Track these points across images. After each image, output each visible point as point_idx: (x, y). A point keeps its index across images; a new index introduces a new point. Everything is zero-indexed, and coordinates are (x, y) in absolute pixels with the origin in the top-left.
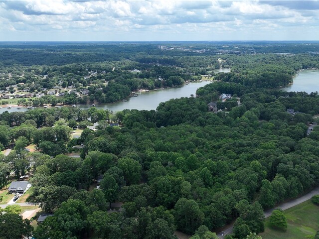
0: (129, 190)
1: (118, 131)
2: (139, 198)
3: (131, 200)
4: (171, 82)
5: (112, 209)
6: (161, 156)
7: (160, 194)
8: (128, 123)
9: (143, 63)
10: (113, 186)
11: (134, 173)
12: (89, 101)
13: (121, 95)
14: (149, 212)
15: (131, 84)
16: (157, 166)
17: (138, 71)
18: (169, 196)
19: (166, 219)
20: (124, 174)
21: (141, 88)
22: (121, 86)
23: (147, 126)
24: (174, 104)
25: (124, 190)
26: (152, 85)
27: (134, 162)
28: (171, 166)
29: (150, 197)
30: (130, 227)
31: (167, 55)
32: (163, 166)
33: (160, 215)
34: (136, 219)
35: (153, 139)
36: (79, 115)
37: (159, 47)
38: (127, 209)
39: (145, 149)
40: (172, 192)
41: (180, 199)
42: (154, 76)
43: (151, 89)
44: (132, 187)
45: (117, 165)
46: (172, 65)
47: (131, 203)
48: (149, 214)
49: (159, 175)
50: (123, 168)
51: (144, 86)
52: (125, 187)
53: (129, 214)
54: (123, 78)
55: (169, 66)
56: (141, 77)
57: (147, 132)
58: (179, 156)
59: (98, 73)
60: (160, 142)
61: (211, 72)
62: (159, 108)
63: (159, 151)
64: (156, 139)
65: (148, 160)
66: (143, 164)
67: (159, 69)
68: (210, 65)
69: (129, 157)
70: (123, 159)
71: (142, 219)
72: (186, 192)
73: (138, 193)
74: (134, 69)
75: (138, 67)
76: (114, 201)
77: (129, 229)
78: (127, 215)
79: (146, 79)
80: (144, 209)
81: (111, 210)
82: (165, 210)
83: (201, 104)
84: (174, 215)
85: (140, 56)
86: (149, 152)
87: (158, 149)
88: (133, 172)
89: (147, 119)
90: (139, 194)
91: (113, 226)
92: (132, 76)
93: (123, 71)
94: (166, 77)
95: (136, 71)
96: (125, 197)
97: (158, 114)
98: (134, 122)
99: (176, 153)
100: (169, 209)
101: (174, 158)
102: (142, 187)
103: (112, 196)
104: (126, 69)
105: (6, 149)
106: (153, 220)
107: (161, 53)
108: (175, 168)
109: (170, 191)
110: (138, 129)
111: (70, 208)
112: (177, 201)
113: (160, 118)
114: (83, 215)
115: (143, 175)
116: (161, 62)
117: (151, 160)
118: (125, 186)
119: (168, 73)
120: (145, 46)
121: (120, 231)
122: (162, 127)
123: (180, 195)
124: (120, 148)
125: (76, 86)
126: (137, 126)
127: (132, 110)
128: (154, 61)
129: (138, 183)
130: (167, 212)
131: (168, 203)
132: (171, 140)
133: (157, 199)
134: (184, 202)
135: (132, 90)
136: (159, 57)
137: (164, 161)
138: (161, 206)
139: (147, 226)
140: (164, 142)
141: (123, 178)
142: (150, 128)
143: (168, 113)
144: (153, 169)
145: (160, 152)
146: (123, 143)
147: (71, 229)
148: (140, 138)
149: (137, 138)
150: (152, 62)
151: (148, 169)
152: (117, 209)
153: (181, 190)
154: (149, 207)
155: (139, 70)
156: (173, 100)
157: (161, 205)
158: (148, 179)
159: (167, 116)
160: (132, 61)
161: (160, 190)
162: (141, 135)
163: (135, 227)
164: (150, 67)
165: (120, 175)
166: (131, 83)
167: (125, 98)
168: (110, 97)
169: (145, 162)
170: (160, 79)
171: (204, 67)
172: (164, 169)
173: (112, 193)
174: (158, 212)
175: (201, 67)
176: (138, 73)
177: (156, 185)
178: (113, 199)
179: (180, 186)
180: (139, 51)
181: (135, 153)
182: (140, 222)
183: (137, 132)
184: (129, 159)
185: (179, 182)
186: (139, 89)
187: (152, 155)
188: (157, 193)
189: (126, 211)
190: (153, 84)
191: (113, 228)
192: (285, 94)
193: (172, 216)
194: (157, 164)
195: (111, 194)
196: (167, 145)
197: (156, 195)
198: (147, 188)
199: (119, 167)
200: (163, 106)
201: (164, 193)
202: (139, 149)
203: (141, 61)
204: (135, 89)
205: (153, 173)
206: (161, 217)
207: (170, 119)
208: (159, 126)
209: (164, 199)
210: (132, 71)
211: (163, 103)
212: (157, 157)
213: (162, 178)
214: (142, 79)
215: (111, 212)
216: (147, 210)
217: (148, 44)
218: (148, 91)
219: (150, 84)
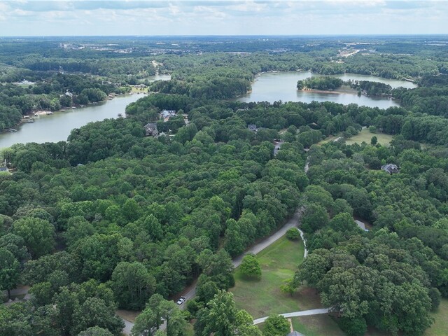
0: (37, 265)
1: (7, 178)
2: (57, 274)
3: (42, 280)
4: (86, 97)
5: (13, 300)
6: (84, 208)
7: (87, 262)
8: (24, 164)
9: (37, 71)
10: (9, 264)
11: (42, 239)
13: (6, 123)
14: (72, 292)
15: (20, 104)
16: (79, 223)
17: (31, 83)
18: (101, 263)
19: (101, 296)
20: (27, 243)
21: (39, 109)
22: (5, 108)
23: (56, 166)
24: (95, 130)
25: (30, 267)
26: (57, 104)
27: (40, 223)
28: (100, 220)
29: (72, 270)
30: (47, 320)
31: (75, 57)
32: (87, 222)
33: (91, 293)
34: (54, 306)
35: (68, 185)
37: (61, 45)
38: (37, 294)
39: (56, 200)
40: (106, 256)
41: (118, 265)
42: (57, 89)
43: (56, 109)
44: (41, 259)
45: (12, 231)
46: (84, 72)
47: (44, 284)
48: (75, 294)
49: (83, 235)
50: (23, 234)
51: (44, 106)
52: (31, 262)
53: (42, 300)
54: (6, 96)
55: (81, 73)
56: (37, 92)
57: (56, 175)
58: (110, 205)
60: (78, 187)
61: (143, 80)
62: (71, 138)
63: (79, 200)
64: (72, 184)
65: (63, 216)
66: (56, 223)
67: (64, 78)
68: (142, 71)
69: (31, 216)
70: (22, 220)
71: (64, 304)
72: (127, 253)
73: (53, 267)
74: (22, 80)
75: (30, 77)
76: (15, 287)
77: (45, 323)
78: (38, 303)
79: (46, 95)
80: (65, 289)
81: (10, 300)
82: (99, 284)
83: (134, 126)
84: (112, 288)
85: (31, 59)
86: (64, 205)
87: (78, 198)
88: (40, 238)
89: (54, 155)
90: (54, 269)
91: (18, 323)
92: (20, 91)
93: (4, 84)
94: (77, 90)
95: (26, 84)
96: (33, 277)
97: (71, 147)
98: (33, 161)
99: (105, 200)
100: (103, 281)
101: (103, 209)
102: (58, 258)
103: (10, 279)
104: (8, 81)
106: (81, 302)
107: (65, 55)
108: (107, 221)
109: (102, 256)
110: (41, 172)
112: (114, 268)
113: (74, 152)
115: (57, 240)
116: (65, 67)
117: (68, 216)
118: (29, 261)
119: (79, 84)
120: (36, 45)
121: (31, 328)
122: (80, 165)
123: (119, 259)
124: (14, 204)
126: (39, 168)
127: (29, 145)
128: (56, 67)
129: (51, 252)
130: (102, 285)
131: (101, 274)
132: (96, 183)
133: (84, 271)
134: (126, 268)
135: (24, 114)
136: (61, 61)
137: (89, 215)
138: (92, 280)
139: (73, 312)
140: (86, 187)
141: (25, 249)
142: (60, 168)
143: (87, 143)
144: (73, 228)
145: (80, 202)
146: (18, 196)
148: (46, 185)
149: (41, 186)
150: (52, 69)
151: (65, 230)
152: (21, 297)
153: (119, 251)
154: (73, 284)
155: (32, 81)
156: (92, 123)
157: (91, 278)
158: (67, 244)
159: (85, 148)
160: (18, 67)
161: (87, 257)
162: (48, 180)
163: (54, 318)
164: (49, 75)
165: (20, 245)
166: (21, 102)
167: (13, 127)
169: (59, 220)
170: (67, 94)
171: (132, 74)
172: (90, 226)
173: (10, 274)
174: (88, 289)
175: (128, 74)
176: (30, 87)
177: (80, 251)
178: (12, 284)
179: (117, 247)
180: (29, 52)
181: (41, 209)
182: (62, 308)
183: (40, 177)
184: (31, 220)
185: (114, 241)
186: (36, 112)
187: (69, 208)
188: (82, 261)
189: (37, 297)
190: (58, 102)
191: (17, 327)
192: (243, 105)
193: (109, 290)
194: (77, 221)
195: (8, 276)
196: (91, 191)
197: (81, 266)
198: (66, 257)
199: (16, 234)
200: (78, 133)
201: (94, 260)
202: (46, 202)
203: (34, 67)
204: (27, 111)
205: (73, 234)
206: (94, 295)
207: (91, 153)
208: (74, 164)
209: (94, 269)
210: (20, 84)
211: (77, 130)
212: (77, 209)
213: (89, 240)
214: (38, 96)
215: (11, 303)
216: (71, 289)
217: (42, 41)
218: (50, 112)
219: (52, 102)
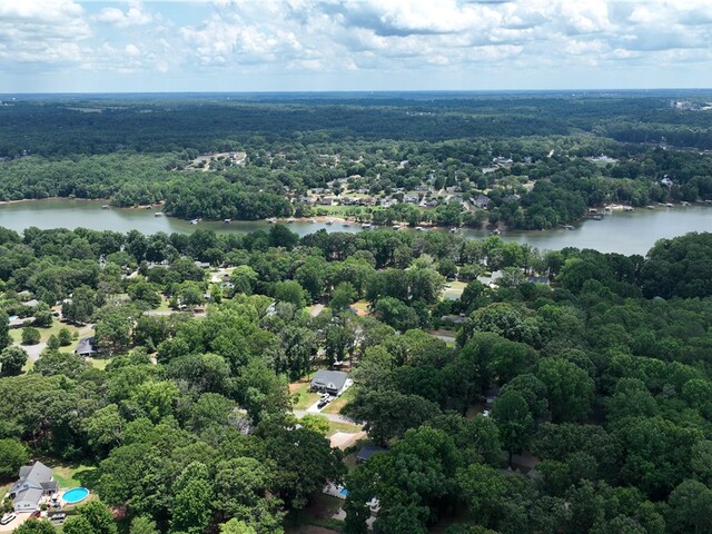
0: (556, 432)
1: (547, 295)
2: (580, 457)
3: (558, 458)
4: (696, 190)
5: (514, 469)
6: (647, 369)
7: (633, 457)
8: (572, 279)
9: (627, 142)
10: (520, 417)
11: (573, 396)
12: (486, 222)
13: (562, 215)
14: (601, 496)
15: (589, 189)
16: (633, 390)
17: (611, 160)
18: (657, 467)
19: (642, 521)
20: (549, 394)
21: (614, 201)
22: (565, 193)
23: (619, 292)
24: (697, 245)
25: (546, 432)
26: (643, 195)
27: (575, 371)
28: (671, 397)
29: (606, 459)
30: (551, 519)
31: (689, 124)
32: (648, 392)
33: (626, 507)
34: (567, 505)
35: (631, 325)
36: (462, 251)
37: (672, 103)
38: (547, 475)
39: (606, 344)
40: (667, 460)
41: (685, 482)
42: (650, 173)
43: (640, 204)
44: (564, 427)
45: (535, 371)
46: (702, 149)
47: (559, 464)
48: (600, 499)
49: (637, 412)
50: (548, 381)
51: (622, 197)
52: (549, 425)
53: (551, 488)
54: (572, 176)
55: (694, 150)
56: (617, 173)
57: (617, 307)
58: (695, 376)
59: (515, 160)
60: (647, 333)
62: (654, 253)
63: (643, 355)
64: (638, 326)
65: (612, 372)
66: (598, 379)
67: (665, 157)
69: (565, 357)
70: (551, 360)
71: (582, 507)
72: (706, 469)
73: (579, 445)
74: (599, 155)
75: (612, 151)
76: (519, 452)
77: (547, 523)
78: (545, 489)
79: (629, 181)
80: (588, 486)
81: (510, 469)
82: (644, 500)
84: (665, 517)
85: (621, 123)
86: (618, 355)
87: (642, 350)
88: (570, 394)
89: (621, 275)
90: (579, 448)
91: (512, 505)
92: (593, 168)
93: (572, 159)
94: (682, 178)
95: (605, 160)
96: (546, 448)
97: (650, 266)
98: (588, 278)
99: (687, 367)
100: (653, 498)
101: (680, 380)
102: (590, 433)
103: (516, 439)
104: (580, 154)
105: (314, 304)
106: (609, 516)
107: (675, 118)
108: (682, 403)
109: (661, 457)
110: (594, 296)
111: (422, 444)
112: (676, 484)
113: (653, 276)
114: (449, 467)
115: (595, 406)
116: (671, 139)
117: (619, 374)
118: (547, 423)
119: (687, 168)
120: (633, 102)
121: (527, 521)
122: (658, 298)
123: (689, 473)
124: (546, 334)
125: (462, 186)
126: (593, 289)
127: (585, 251)
128: (656, 137)
129: (581, 421)
130: (648, 504)
131: (652, 486)
132: (678, 334)
133: (625, 469)
134: (697, 492)
135: (591, 205)
136: (669, 128)
137: (655, 383)
138: (634, 488)
139: (591, 526)
140: (659, 336)
141: (545, 402)
142: (625, 296)
143: (679, 265)
144: (622, 395)
145: (644, 359)
146: (554, 323)
147: (419, 489)
148: (596, 317)
149: (589, 317)
150: (648, 141)
151: (610, 395)
152: (525, 471)
153: (693, 460)
154: (602, 483)
155: (614, 158)
156: (695, 234)
157: (634, 485)
158: (608, 416)
159: (673, 273)
160: (599, 135)
161: (634, 448)
162: (602, 310)
163: (562, 520)
164: (641, 151)
165: (540, 395)
166: (590, 187)
167: (570, 222)
168: (537, 217)
169: (604, 376)
170: (664, 181)
172: (652, 401)
173: (517, 432)
174: (624, 500)
176: (609, 166)
177: (625, 436)
178: (517, 446)
179: (689, 452)
180: (619, 114)
181: (581, 352)
182: (576, 512)
183: (592, 303)
184: (565, 363)
185: (688, 441)
186: (608, 204)
187: (623, 362)
188: (625, 453)
189: (546, 479)
190: (647, 193)
191: (509, 510)
193: (660, 518)
194: (633, 386)
195: (514, 434)
196: (666, 344)
197: (622, 459)
198: (601, 436)
199: (539, 378)
200: (667, 247)
201: (645, 458)
202: (592, 344)
203: (620, 136)
204: (596, 200)
205: (622, 406)
206: (631, 515)
207: (682, 282)
208: (649, 294)
209: (642, 472)
210: (595, 160)
211: (667, 241)
212: (636, 367)
213: (643, 423)
214: (617, 180)
215: (509, 472)
216: (597, 489)
217: (643, 96)
218: (630, 208)
219: (636, 192)
